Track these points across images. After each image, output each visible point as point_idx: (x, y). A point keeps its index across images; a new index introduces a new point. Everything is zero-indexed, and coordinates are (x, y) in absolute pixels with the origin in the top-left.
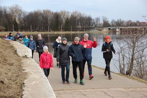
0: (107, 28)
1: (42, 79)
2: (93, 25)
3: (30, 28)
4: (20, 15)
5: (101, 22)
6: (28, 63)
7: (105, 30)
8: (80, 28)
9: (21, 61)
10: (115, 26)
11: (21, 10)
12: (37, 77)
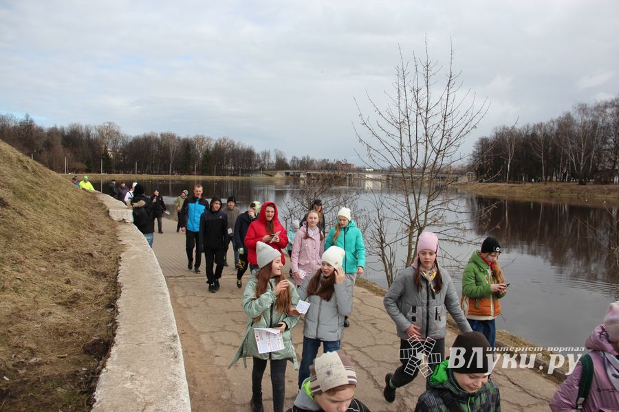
0: (284, 172)
1: (146, 252)
2: (256, 165)
3: (134, 167)
4: (116, 142)
5: (273, 159)
6: (127, 230)
7: (280, 175)
8: (231, 171)
9: (117, 228)
10: (298, 169)
11: (118, 133)
12: (138, 250)
